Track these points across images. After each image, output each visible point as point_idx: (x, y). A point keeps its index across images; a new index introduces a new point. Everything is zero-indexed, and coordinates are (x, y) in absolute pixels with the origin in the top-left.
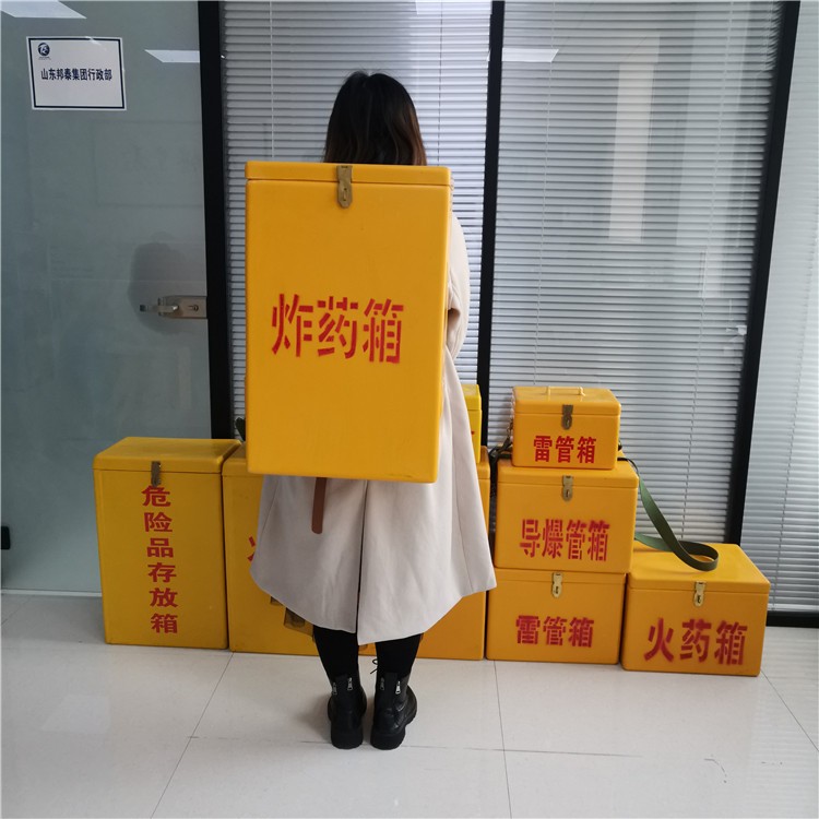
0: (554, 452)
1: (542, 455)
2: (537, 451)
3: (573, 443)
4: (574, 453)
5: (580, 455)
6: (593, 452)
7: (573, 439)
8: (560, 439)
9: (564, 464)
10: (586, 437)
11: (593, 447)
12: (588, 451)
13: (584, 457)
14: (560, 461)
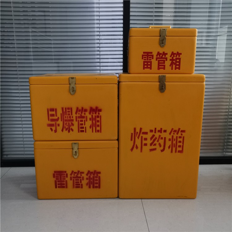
0: (155, 63)
1: (147, 65)
2: (144, 62)
3: (167, 56)
4: (168, 63)
5: (171, 65)
6: (179, 62)
7: (167, 54)
8: (159, 54)
9: (162, 70)
10: (175, 52)
11: (180, 59)
12: (176, 61)
13: (174, 66)
14: (159, 69)
